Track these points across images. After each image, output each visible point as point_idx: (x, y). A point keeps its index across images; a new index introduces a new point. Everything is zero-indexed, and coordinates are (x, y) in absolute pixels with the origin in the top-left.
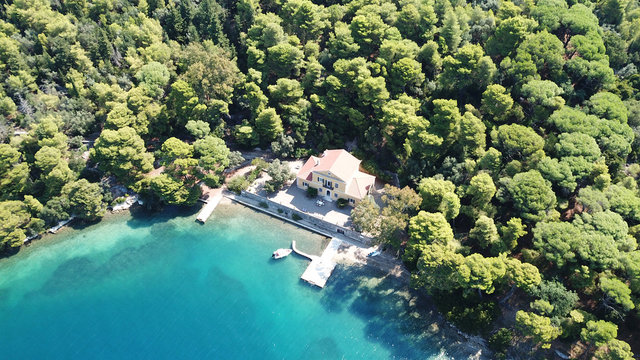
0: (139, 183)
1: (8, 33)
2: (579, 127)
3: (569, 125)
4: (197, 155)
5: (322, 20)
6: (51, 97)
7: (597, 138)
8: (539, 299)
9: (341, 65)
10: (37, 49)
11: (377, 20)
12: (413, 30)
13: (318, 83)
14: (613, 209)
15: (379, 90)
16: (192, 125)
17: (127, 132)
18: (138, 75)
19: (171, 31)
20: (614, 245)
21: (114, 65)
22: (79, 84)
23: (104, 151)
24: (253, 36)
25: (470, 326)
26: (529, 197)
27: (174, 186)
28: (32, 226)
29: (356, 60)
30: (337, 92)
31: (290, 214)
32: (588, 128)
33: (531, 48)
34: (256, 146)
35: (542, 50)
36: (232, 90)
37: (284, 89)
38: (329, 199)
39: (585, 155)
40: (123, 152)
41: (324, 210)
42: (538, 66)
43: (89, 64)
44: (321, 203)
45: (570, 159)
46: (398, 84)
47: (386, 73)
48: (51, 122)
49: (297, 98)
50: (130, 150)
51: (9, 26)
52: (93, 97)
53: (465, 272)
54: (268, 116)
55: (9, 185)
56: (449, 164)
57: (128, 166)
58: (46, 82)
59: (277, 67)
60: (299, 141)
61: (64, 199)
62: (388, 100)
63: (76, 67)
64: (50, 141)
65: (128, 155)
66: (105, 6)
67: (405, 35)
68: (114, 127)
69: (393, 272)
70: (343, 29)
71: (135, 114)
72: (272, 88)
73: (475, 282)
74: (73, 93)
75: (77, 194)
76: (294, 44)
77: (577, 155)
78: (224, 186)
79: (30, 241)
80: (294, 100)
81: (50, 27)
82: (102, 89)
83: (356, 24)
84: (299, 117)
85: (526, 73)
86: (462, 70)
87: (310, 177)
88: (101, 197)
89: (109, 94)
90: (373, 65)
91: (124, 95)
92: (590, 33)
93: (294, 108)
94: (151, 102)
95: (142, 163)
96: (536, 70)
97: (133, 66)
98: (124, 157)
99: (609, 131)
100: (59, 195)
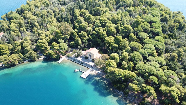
0: (46, 53)
1: (22, 19)
2: (150, 43)
3: (148, 42)
4: (59, 47)
5: (94, 19)
6: (29, 33)
7: (155, 46)
8: (135, 80)
9: (96, 29)
10: (28, 23)
11: (106, 19)
12: (114, 22)
13: (91, 33)
14: (156, 61)
15: (104, 34)
16: (59, 40)
17: (44, 40)
18: (49, 29)
19: (58, 20)
20: (155, 69)
21: (44, 27)
22: (35, 30)
23: (38, 44)
24: (77, 22)
25: (120, 89)
26: (135, 57)
27: (53, 53)
28: (20, 60)
29: (100, 28)
30: (95, 35)
31: (80, 63)
32: (152, 43)
33: (142, 25)
34: (75, 47)
35: (144, 26)
36: (70, 33)
37: (83, 34)
38: (90, 59)
39: (150, 49)
40: (43, 45)
41: (89, 62)
42: (143, 30)
43: (39, 26)
44: (88, 60)
45: (147, 50)
46: (109, 33)
47: (106, 31)
48: (28, 38)
49: (86, 36)
50: (45, 45)
51: (22, 18)
52: (38, 34)
53: (117, 73)
54: (78, 39)
55: (16, 51)
56: (119, 51)
57: (43, 48)
58: (28, 30)
59: (81, 29)
60: (85, 46)
61: (28, 55)
62: (107, 37)
63: (35, 27)
64: (27, 42)
65: (44, 46)
66: (44, 15)
67: (112, 23)
68: (41, 39)
69: (103, 76)
70: (98, 21)
71: (47, 37)
72: (80, 34)
73: (119, 75)
74: (34, 33)
75: (31, 54)
76: (86, 24)
77: (149, 49)
78: (66, 56)
79: (19, 64)
80: (85, 37)
81: (31, 18)
82: (40, 32)
83: (101, 20)
84: (86, 40)
85: (140, 31)
86: (125, 30)
87: (86, 54)
88: (36, 55)
89: (42, 32)
90: (104, 29)
91: (45, 33)
92: (157, 23)
93: (85, 38)
94: (51, 35)
95: (47, 48)
96: (142, 30)
97: (48, 27)
98: (43, 46)
99: (158, 44)
100: (27, 54)
